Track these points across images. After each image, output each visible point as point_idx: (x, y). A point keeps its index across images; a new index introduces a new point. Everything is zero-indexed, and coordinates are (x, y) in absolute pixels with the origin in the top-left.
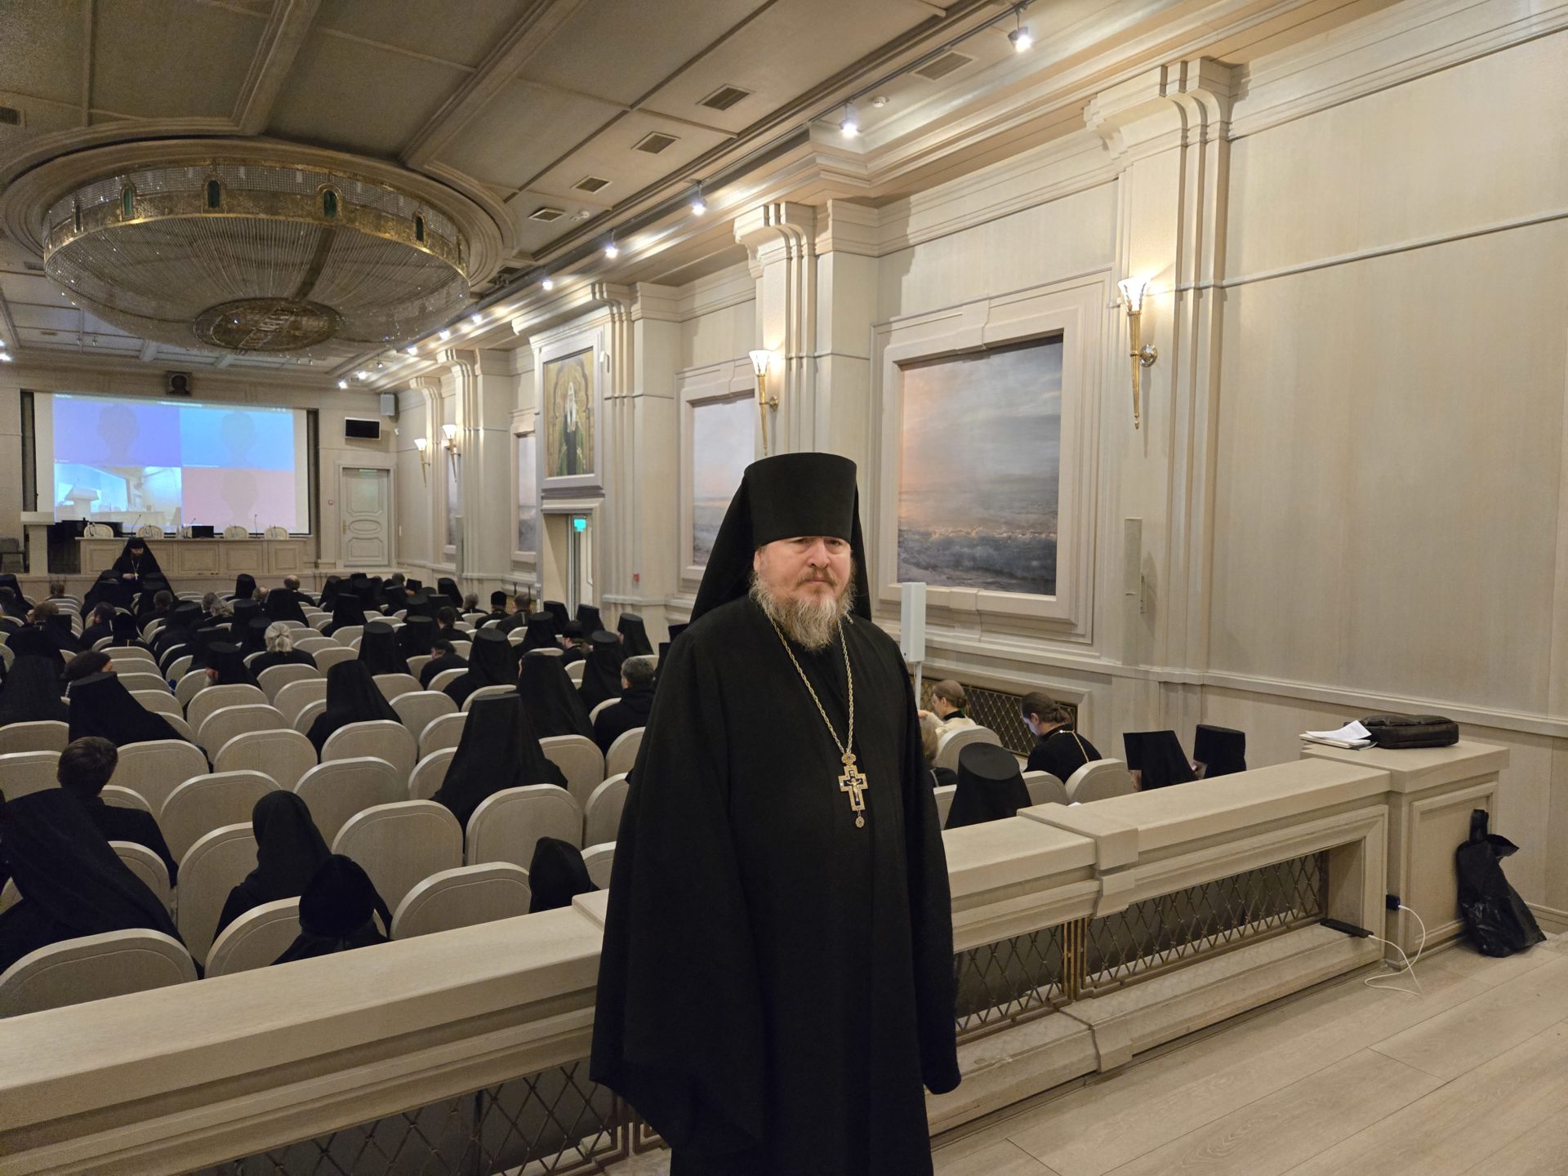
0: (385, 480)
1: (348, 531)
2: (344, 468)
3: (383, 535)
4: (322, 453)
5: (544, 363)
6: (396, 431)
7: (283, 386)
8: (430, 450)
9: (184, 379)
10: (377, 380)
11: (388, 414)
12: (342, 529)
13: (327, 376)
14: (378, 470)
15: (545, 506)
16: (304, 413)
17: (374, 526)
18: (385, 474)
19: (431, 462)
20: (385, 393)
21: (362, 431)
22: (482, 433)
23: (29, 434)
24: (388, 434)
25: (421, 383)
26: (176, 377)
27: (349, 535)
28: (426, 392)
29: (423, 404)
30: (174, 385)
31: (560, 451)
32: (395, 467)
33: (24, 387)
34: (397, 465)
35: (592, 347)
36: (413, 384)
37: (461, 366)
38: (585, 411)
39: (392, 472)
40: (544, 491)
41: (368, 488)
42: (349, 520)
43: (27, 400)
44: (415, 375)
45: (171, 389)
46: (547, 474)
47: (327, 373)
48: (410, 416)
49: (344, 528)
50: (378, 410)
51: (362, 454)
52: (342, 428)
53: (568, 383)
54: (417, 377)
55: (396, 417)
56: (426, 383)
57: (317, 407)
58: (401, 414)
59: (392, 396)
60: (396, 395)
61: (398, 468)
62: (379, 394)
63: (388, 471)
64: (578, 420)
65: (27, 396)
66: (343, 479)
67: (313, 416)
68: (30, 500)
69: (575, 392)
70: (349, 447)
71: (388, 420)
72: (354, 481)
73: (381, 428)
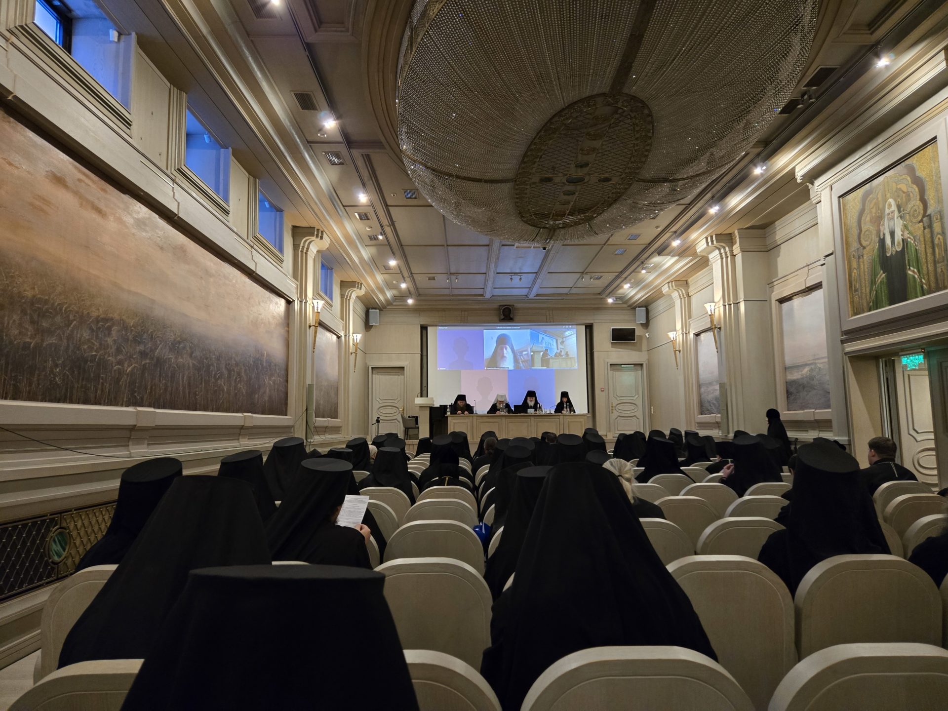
0: (640, 372)
1: (614, 411)
2: (611, 364)
3: (639, 414)
4: (596, 354)
5: (840, 197)
6: (647, 334)
7: (570, 309)
8: (680, 339)
9: (510, 310)
10: (635, 294)
11: (641, 322)
12: (611, 411)
13: (599, 297)
14: (635, 364)
15: (848, 350)
16: (584, 327)
17: (632, 407)
18: (639, 368)
19: (681, 349)
20: (639, 307)
21: (622, 337)
22: (742, 306)
23: (425, 353)
24: (641, 337)
25: (672, 286)
26: (505, 309)
27: (615, 414)
28: (675, 295)
29: (672, 306)
30: (504, 315)
31: (873, 282)
32: (647, 362)
33: (422, 323)
34: (648, 360)
35: (935, 138)
36: (665, 289)
37: (719, 250)
38: (921, 221)
39: (644, 365)
40: (846, 333)
41: (628, 379)
42: (615, 402)
43: (424, 332)
44: (667, 281)
45: (502, 317)
46: (850, 313)
47: (599, 294)
48: (660, 321)
49: (611, 409)
50: (635, 321)
51: (623, 354)
52: (608, 335)
53: (885, 200)
54: (668, 283)
55: (646, 325)
56: (676, 286)
57: (592, 322)
58: (651, 321)
59: (644, 308)
60: (647, 305)
61: (648, 362)
62: (634, 308)
63: (642, 365)
64: (907, 235)
65: (424, 329)
66: (610, 373)
67: (589, 328)
68: (424, 391)
69: (899, 207)
70: (614, 349)
71: (641, 328)
72: (617, 374)
73: (637, 333)
